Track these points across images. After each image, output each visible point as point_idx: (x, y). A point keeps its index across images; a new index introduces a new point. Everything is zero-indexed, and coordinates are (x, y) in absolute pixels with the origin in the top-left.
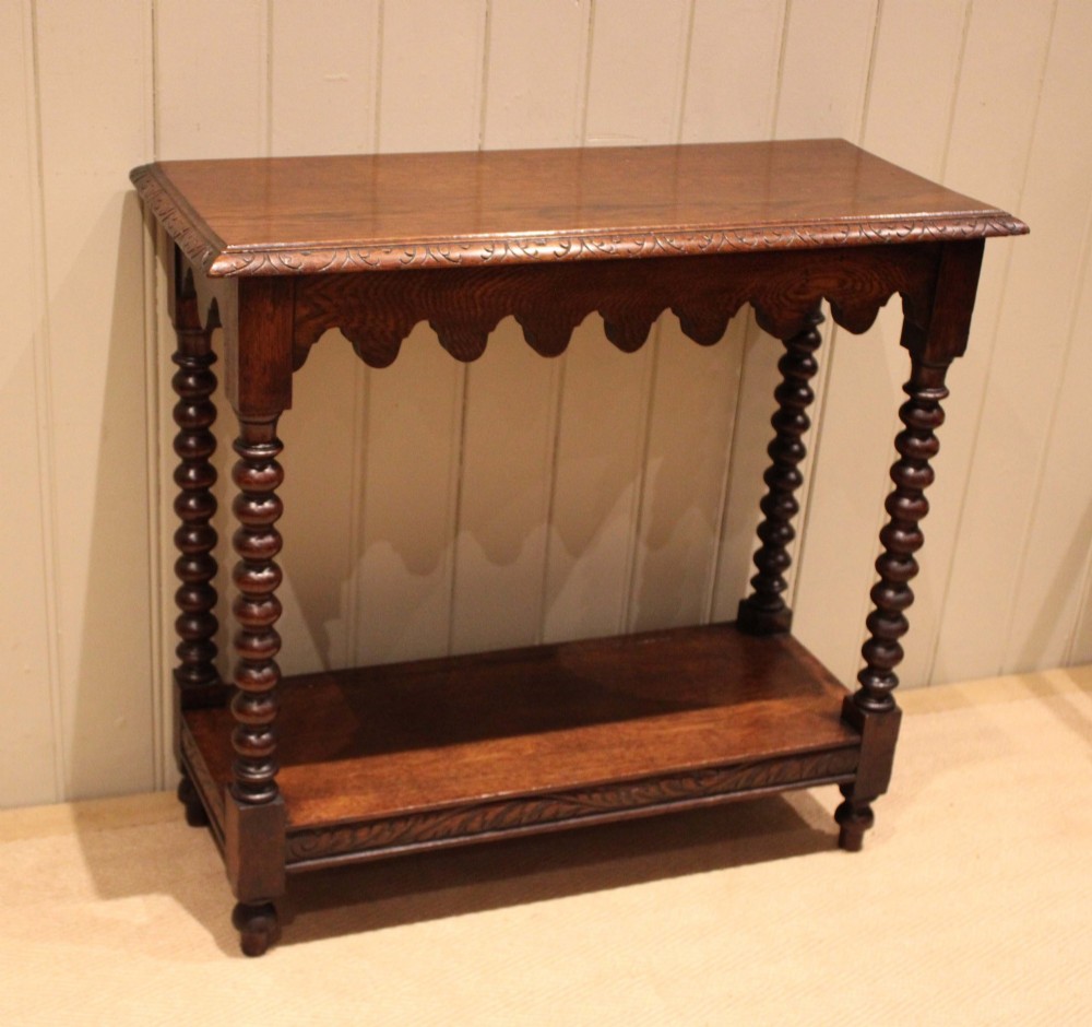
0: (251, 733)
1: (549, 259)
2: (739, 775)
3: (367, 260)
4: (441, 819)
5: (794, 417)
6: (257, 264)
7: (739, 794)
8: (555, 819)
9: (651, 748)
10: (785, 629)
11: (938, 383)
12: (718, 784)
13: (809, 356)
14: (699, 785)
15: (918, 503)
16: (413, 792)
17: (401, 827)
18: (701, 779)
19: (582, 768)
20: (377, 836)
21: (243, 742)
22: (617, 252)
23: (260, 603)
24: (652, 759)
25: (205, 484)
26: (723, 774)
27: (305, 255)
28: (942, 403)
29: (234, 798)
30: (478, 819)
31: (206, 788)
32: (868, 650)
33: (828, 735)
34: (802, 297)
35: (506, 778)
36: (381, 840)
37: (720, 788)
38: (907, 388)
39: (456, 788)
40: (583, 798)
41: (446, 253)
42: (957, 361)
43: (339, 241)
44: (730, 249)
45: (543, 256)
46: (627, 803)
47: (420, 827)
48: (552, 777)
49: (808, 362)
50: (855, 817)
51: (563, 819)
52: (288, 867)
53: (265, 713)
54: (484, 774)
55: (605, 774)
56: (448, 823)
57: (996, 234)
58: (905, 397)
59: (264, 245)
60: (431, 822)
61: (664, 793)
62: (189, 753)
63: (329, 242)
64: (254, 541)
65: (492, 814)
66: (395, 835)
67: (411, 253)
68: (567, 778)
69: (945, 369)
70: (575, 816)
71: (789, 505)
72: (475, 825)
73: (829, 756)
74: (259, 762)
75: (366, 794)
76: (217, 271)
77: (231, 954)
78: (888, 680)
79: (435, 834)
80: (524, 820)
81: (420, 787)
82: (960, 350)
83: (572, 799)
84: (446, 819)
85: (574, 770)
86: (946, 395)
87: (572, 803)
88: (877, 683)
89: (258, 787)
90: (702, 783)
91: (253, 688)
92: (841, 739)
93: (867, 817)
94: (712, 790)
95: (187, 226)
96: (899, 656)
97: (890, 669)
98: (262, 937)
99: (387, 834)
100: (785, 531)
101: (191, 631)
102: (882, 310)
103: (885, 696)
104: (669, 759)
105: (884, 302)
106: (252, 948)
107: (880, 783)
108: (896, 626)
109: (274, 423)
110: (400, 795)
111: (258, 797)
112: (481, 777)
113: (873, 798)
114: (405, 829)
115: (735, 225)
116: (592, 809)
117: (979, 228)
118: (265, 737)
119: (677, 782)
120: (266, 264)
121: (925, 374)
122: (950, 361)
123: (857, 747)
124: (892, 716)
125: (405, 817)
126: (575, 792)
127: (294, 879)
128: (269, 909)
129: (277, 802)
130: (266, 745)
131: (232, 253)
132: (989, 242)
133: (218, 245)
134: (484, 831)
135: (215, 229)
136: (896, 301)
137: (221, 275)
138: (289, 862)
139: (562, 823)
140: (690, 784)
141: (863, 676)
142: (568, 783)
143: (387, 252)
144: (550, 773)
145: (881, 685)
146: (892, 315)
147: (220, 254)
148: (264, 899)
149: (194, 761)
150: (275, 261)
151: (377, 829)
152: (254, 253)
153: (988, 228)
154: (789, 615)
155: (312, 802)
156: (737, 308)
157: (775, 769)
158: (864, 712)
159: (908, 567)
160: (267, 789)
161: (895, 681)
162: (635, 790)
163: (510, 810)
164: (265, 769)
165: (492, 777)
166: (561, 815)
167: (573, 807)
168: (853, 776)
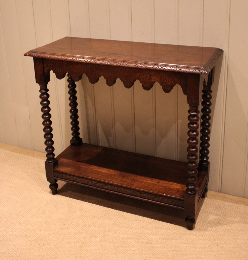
1: (83, 62)
2: (151, 196)
11: (193, 110)
20: (71, 178)
30: (90, 182)
45: (82, 61)
47: (79, 179)
52: (55, 178)
56: (84, 181)
60: (81, 179)
65: (94, 182)
66: (74, 179)
75: (73, 169)
83: (111, 186)
84: (84, 180)
92: (178, 197)
101: (74, 130)
114: (76, 179)
117: (192, 70)
119: (135, 192)
123: (183, 201)
129: (52, 163)
130: (50, 151)
138: (54, 177)
151: (70, 176)
153: (194, 71)
163: (97, 183)
168: (183, 208)
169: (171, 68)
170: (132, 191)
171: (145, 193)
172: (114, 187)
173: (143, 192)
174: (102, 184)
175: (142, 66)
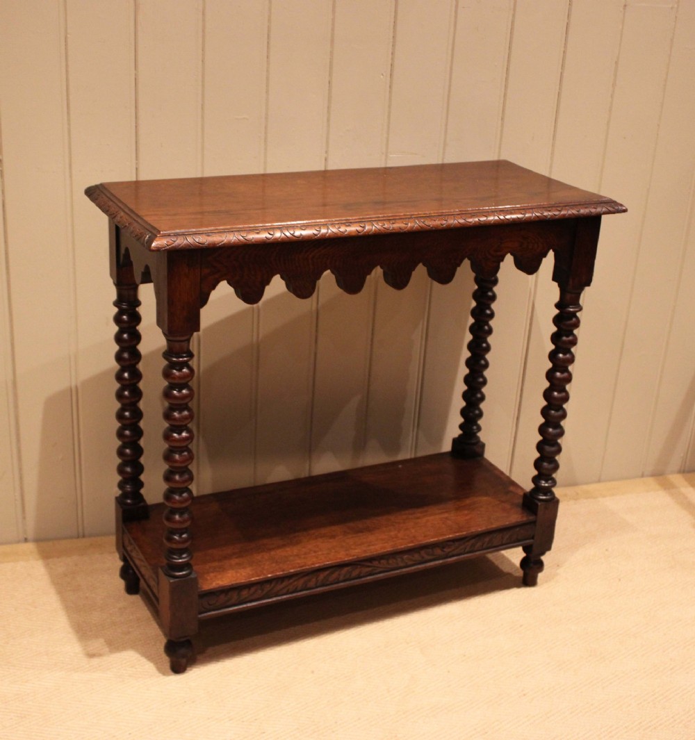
0: (175, 534)
1: (353, 234)
2: (467, 544)
3: (246, 238)
4: (291, 581)
5: (483, 327)
6: (180, 242)
7: (466, 555)
8: (359, 577)
9: (413, 531)
10: (481, 454)
11: (576, 302)
12: (454, 550)
13: (491, 290)
14: (444, 551)
15: (566, 375)
16: (274, 565)
17: (268, 587)
18: (444, 548)
19: (373, 545)
21: (170, 540)
22: (393, 229)
23: (180, 453)
24: (414, 537)
25: (135, 381)
26: (457, 544)
27: (208, 236)
28: (578, 314)
29: (166, 575)
30: (314, 580)
31: (143, 570)
32: (537, 464)
33: (516, 517)
34: (499, 253)
35: (328, 554)
36: (256, 596)
37: (455, 552)
38: (558, 306)
39: (299, 561)
40: (376, 563)
41: (292, 232)
42: (587, 289)
43: (229, 227)
44: (459, 225)
45: (351, 232)
46: (401, 565)
47: (279, 587)
48: (356, 551)
49: (490, 294)
50: (531, 565)
51: (364, 577)
52: (200, 616)
53: (184, 521)
54: (315, 552)
55: (388, 548)
56: (296, 583)
57: (609, 212)
58: (557, 311)
59: (183, 231)
60: (285, 584)
61: (423, 557)
62: (129, 549)
63: (221, 228)
64: (176, 414)
65: (322, 576)
66: (264, 592)
67: (272, 233)
68: (365, 551)
69: (579, 294)
70: (370, 575)
71: (481, 380)
72: (312, 584)
73: (518, 529)
74: (180, 552)
75: (244, 568)
76: (155, 247)
77: (164, 674)
78: (550, 482)
79: (288, 591)
80: (341, 578)
81: (277, 562)
82: (588, 283)
83: (369, 564)
84: (294, 581)
85: (369, 546)
86: (581, 309)
87: (369, 567)
88: (544, 484)
89: (180, 567)
90: (445, 550)
91: (177, 506)
92: (525, 519)
93: (540, 566)
94: (451, 554)
95: (130, 220)
96: (556, 467)
97: (551, 475)
98: (184, 661)
99: (260, 591)
100: (479, 396)
101: (127, 473)
102: (544, 260)
103: (548, 491)
104: (425, 536)
105: (545, 255)
106: (178, 668)
107: (547, 544)
108: (553, 449)
109: (188, 340)
110: (266, 567)
111: (181, 573)
112: (314, 554)
113: (543, 553)
114: (269, 589)
115: (460, 211)
116: (381, 570)
117: (599, 210)
118: (184, 536)
119: (430, 550)
120: (185, 242)
121: (568, 296)
122: (582, 289)
123: (534, 522)
124: (554, 502)
125: (269, 581)
126: (371, 559)
127: (204, 623)
128: (188, 643)
129: (193, 576)
130: (186, 541)
131: (164, 236)
132: (604, 218)
133: (154, 232)
134: (317, 587)
135: (149, 222)
136: (551, 254)
137: (158, 250)
138: (200, 613)
139: (363, 579)
140: (438, 552)
141: (535, 480)
142: (367, 554)
143: (258, 233)
144: (355, 549)
145: (546, 485)
146: (548, 262)
147: (156, 236)
148: (186, 636)
149: (133, 554)
150: (190, 240)
151: (253, 589)
152: (177, 235)
153: (604, 210)
154: (483, 446)
155: (212, 575)
156: (461, 261)
157: (487, 539)
158: (537, 501)
159: (560, 413)
160: (186, 568)
161: (554, 483)
162: (405, 557)
163: (332, 573)
164: (184, 556)
165: (320, 553)
166: (362, 575)
167: (370, 569)
168: (532, 541)
169: (560, 211)
170: (423, 552)
171: (451, 543)
172: (379, 563)
173: (449, 543)
174: (346, 569)
175: (502, 217)
